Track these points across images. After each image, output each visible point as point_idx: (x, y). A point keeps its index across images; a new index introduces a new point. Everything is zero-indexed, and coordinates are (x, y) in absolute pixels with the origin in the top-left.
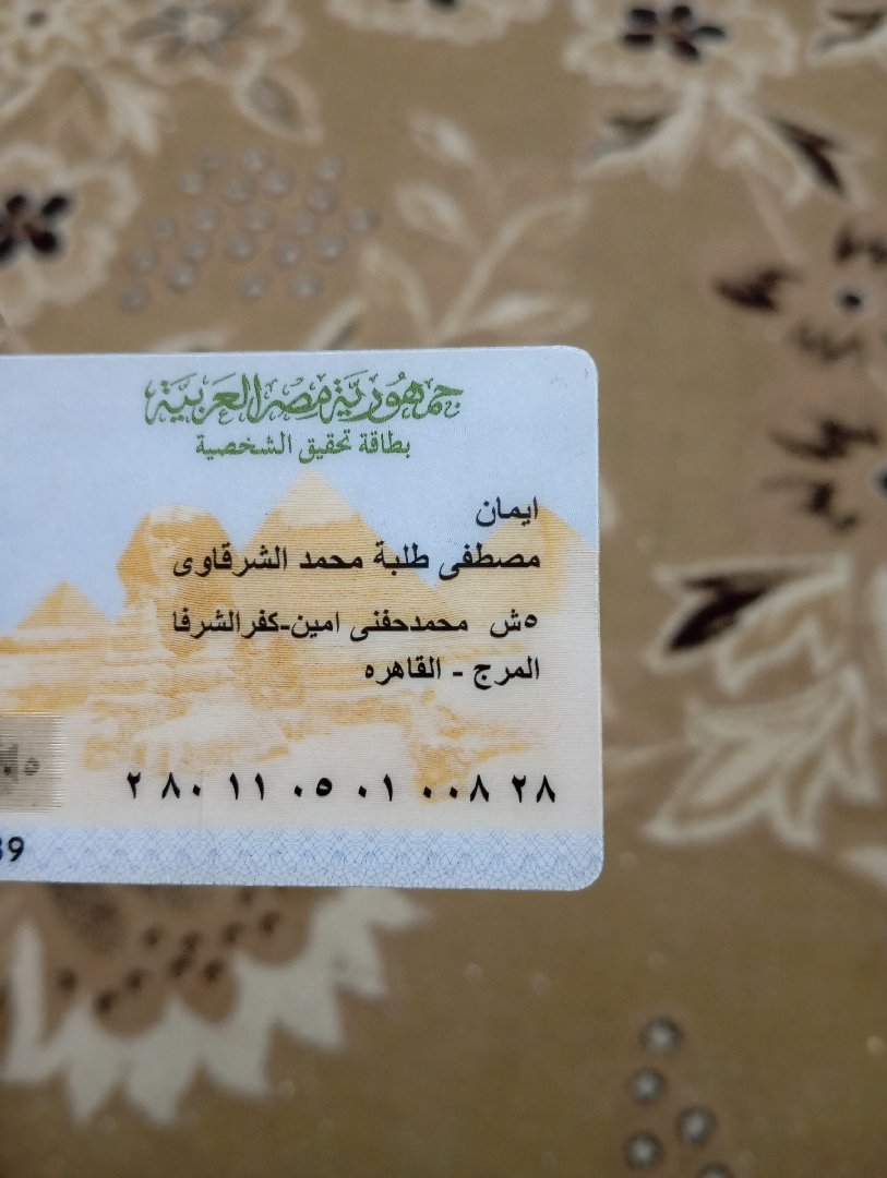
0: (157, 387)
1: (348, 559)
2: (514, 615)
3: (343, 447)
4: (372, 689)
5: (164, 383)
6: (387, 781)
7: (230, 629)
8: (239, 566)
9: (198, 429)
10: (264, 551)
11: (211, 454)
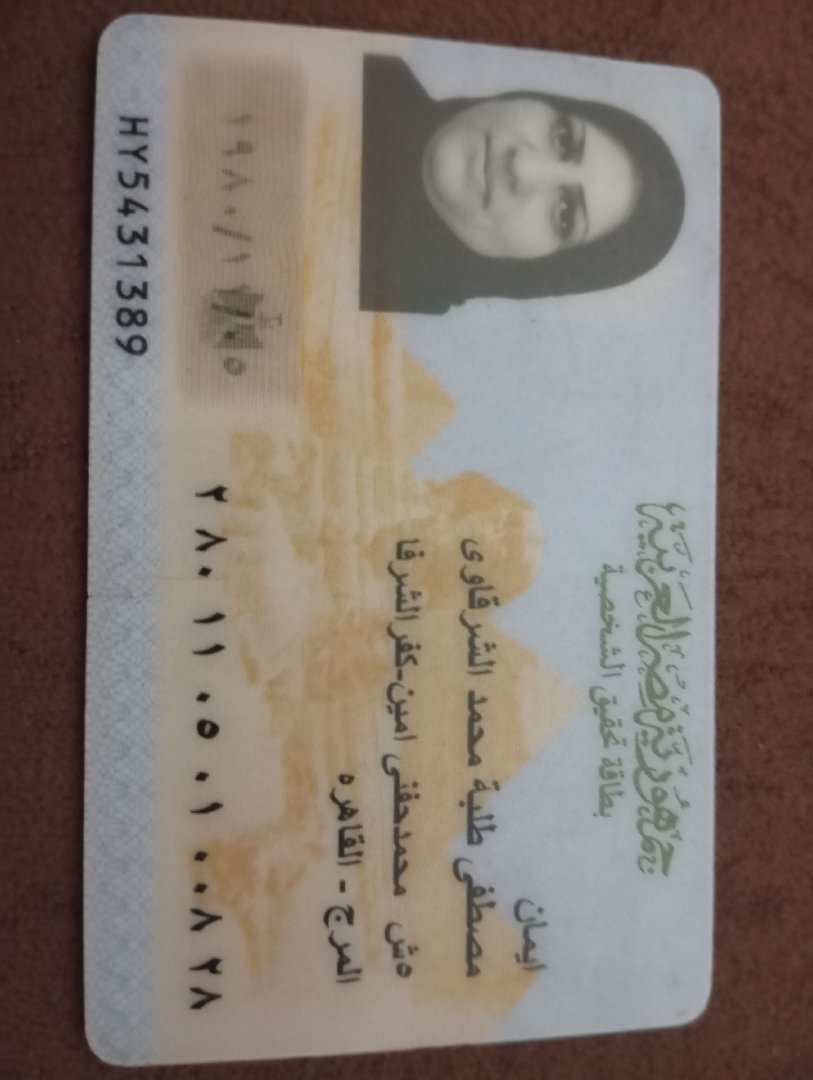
0: (678, 516)
1: (479, 749)
2: (412, 950)
3: (607, 737)
4: (325, 783)
5: (682, 526)
6: (215, 807)
7: (399, 609)
8: (473, 617)
9: (630, 567)
10: (488, 647)
11: (602, 581)
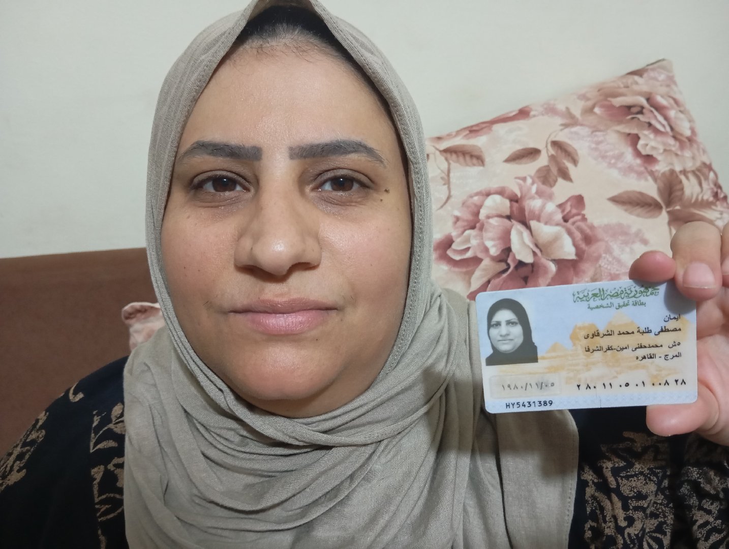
0: (576, 293)
1: (630, 332)
2: (674, 342)
3: (627, 305)
4: (638, 362)
5: (578, 292)
6: (643, 383)
7: (600, 350)
8: (601, 335)
9: (588, 303)
10: (608, 331)
11: (592, 309)
